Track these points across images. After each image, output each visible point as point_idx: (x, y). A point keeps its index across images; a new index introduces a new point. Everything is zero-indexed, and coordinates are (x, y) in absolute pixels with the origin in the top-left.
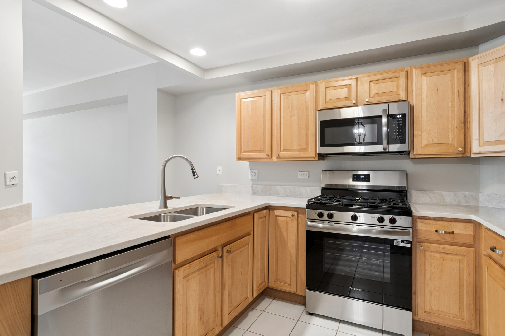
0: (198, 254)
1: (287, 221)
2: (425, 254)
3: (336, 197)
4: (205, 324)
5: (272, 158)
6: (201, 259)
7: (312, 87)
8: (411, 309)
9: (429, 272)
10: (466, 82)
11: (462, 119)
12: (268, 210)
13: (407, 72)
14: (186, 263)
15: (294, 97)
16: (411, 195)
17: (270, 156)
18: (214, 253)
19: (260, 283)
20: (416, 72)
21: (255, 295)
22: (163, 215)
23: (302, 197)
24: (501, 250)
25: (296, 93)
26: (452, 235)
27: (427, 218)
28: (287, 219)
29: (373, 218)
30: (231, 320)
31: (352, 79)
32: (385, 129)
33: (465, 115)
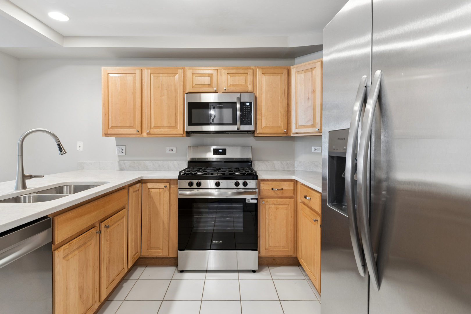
0: (77, 231)
1: (160, 192)
2: (265, 206)
3: (201, 169)
4: (84, 302)
5: (142, 134)
6: (80, 236)
7: (181, 71)
8: (257, 249)
9: (268, 219)
10: (289, 83)
11: (286, 109)
12: (141, 184)
13: (253, 70)
14: (65, 243)
15: (163, 78)
16: (254, 164)
17: (140, 132)
18: (93, 229)
19: (134, 253)
20: (259, 71)
21: (130, 266)
22: (23, 197)
23: (171, 170)
24: (309, 197)
25: (166, 75)
26: (281, 191)
27: (267, 180)
28: (160, 191)
29: (231, 183)
30: (109, 293)
31: (214, 69)
32: (238, 113)
33: (288, 106)
